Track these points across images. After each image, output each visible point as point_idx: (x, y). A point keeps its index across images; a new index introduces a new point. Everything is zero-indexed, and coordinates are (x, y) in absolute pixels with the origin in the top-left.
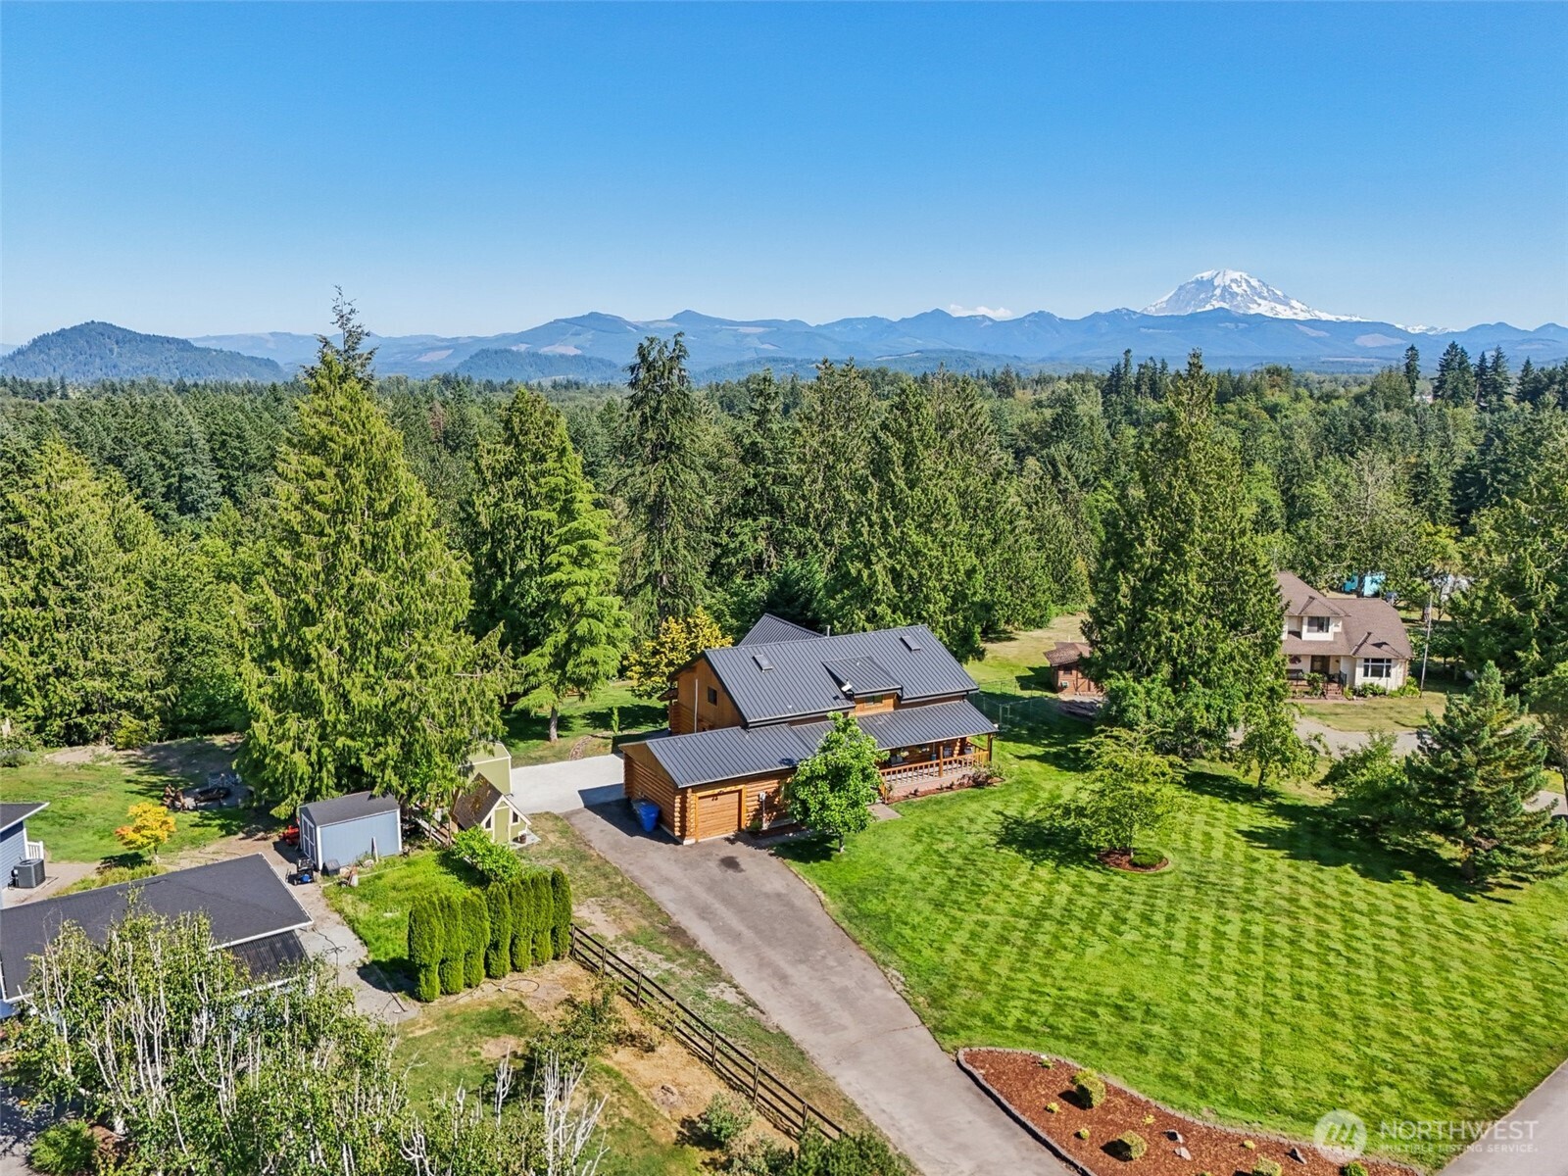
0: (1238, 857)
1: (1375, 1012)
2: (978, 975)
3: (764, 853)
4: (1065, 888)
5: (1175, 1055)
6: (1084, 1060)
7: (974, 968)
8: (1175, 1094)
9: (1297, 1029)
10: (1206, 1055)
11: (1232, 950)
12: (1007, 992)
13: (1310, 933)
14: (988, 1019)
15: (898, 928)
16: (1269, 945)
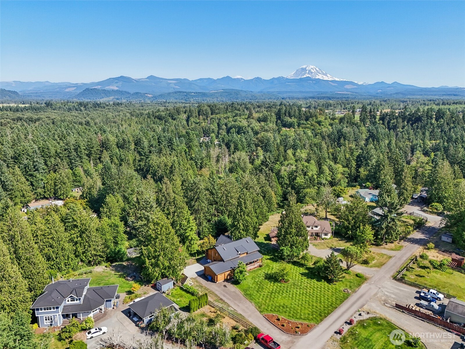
0: (300, 279)
1: (315, 304)
2: (264, 303)
3: (229, 284)
4: (275, 287)
5: (290, 313)
6: (279, 314)
7: (264, 302)
8: (289, 318)
9: (305, 308)
10: (294, 312)
11: (298, 296)
12: (269, 306)
13: (308, 292)
14: (266, 310)
15: (252, 296)
16: (303, 295)
